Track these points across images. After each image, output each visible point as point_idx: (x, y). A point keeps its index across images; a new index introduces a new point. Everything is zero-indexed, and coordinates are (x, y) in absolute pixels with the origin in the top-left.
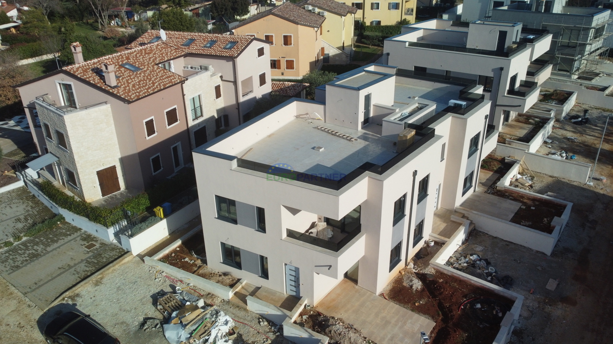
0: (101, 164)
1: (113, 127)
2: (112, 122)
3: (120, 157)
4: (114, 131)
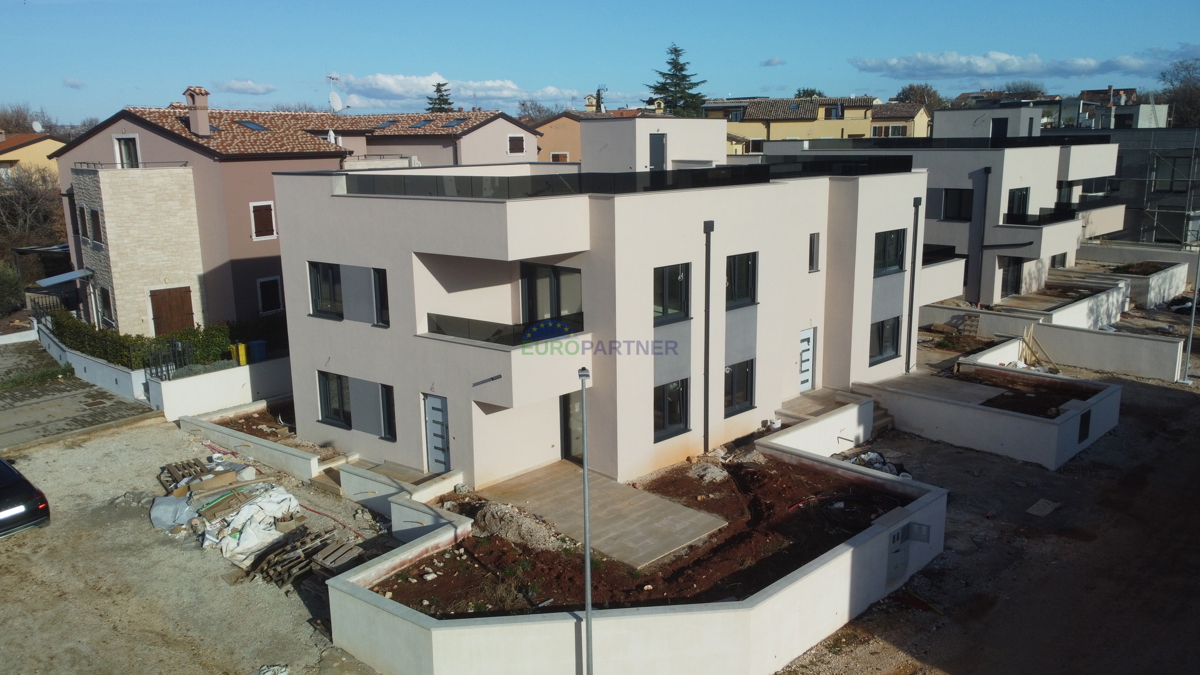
0: (162, 279)
1: (192, 212)
2: (193, 201)
3: (201, 272)
4: (195, 219)
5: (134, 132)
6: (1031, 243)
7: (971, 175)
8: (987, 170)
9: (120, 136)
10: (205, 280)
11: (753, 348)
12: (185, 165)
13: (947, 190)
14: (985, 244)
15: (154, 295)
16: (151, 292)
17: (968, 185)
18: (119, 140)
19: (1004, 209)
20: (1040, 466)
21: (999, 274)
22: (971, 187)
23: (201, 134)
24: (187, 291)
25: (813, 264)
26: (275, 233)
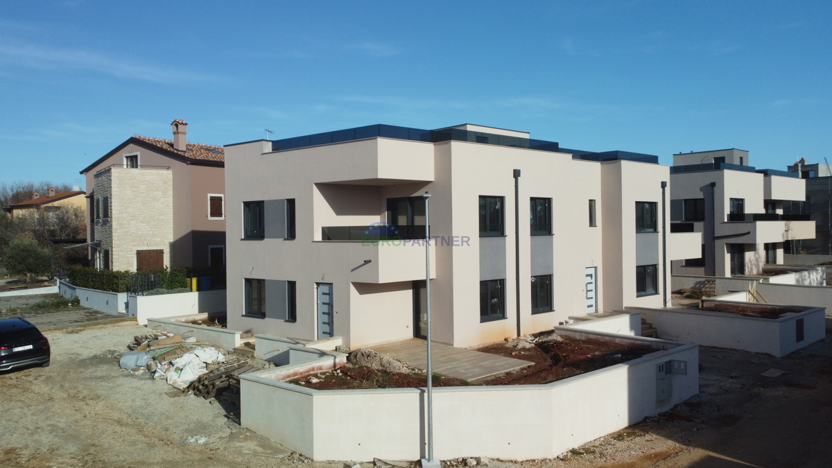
0: (145, 243)
1: (169, 200)
2: (171, 192)
3: (172, 241)
4: (171, 205)
5: (136, 151)
6: (749, 233)
7: (702, 189)
8: (713, 185)
9: (128, 155)
10: (174, 246)
11: (552, 267)
12: (168, 168)
13: (685, 200)
14: (716, 235)
15: (139, 253)
16: (137, 251)
17: (700, 195)
18: (127, 157)
19: (727, 211)
20: (769, 355)
21: (728, 257)
22: (702, 197)
23: (180, 149)
24: (161, 252)
25: (592, 222)
26: (223, 216)
